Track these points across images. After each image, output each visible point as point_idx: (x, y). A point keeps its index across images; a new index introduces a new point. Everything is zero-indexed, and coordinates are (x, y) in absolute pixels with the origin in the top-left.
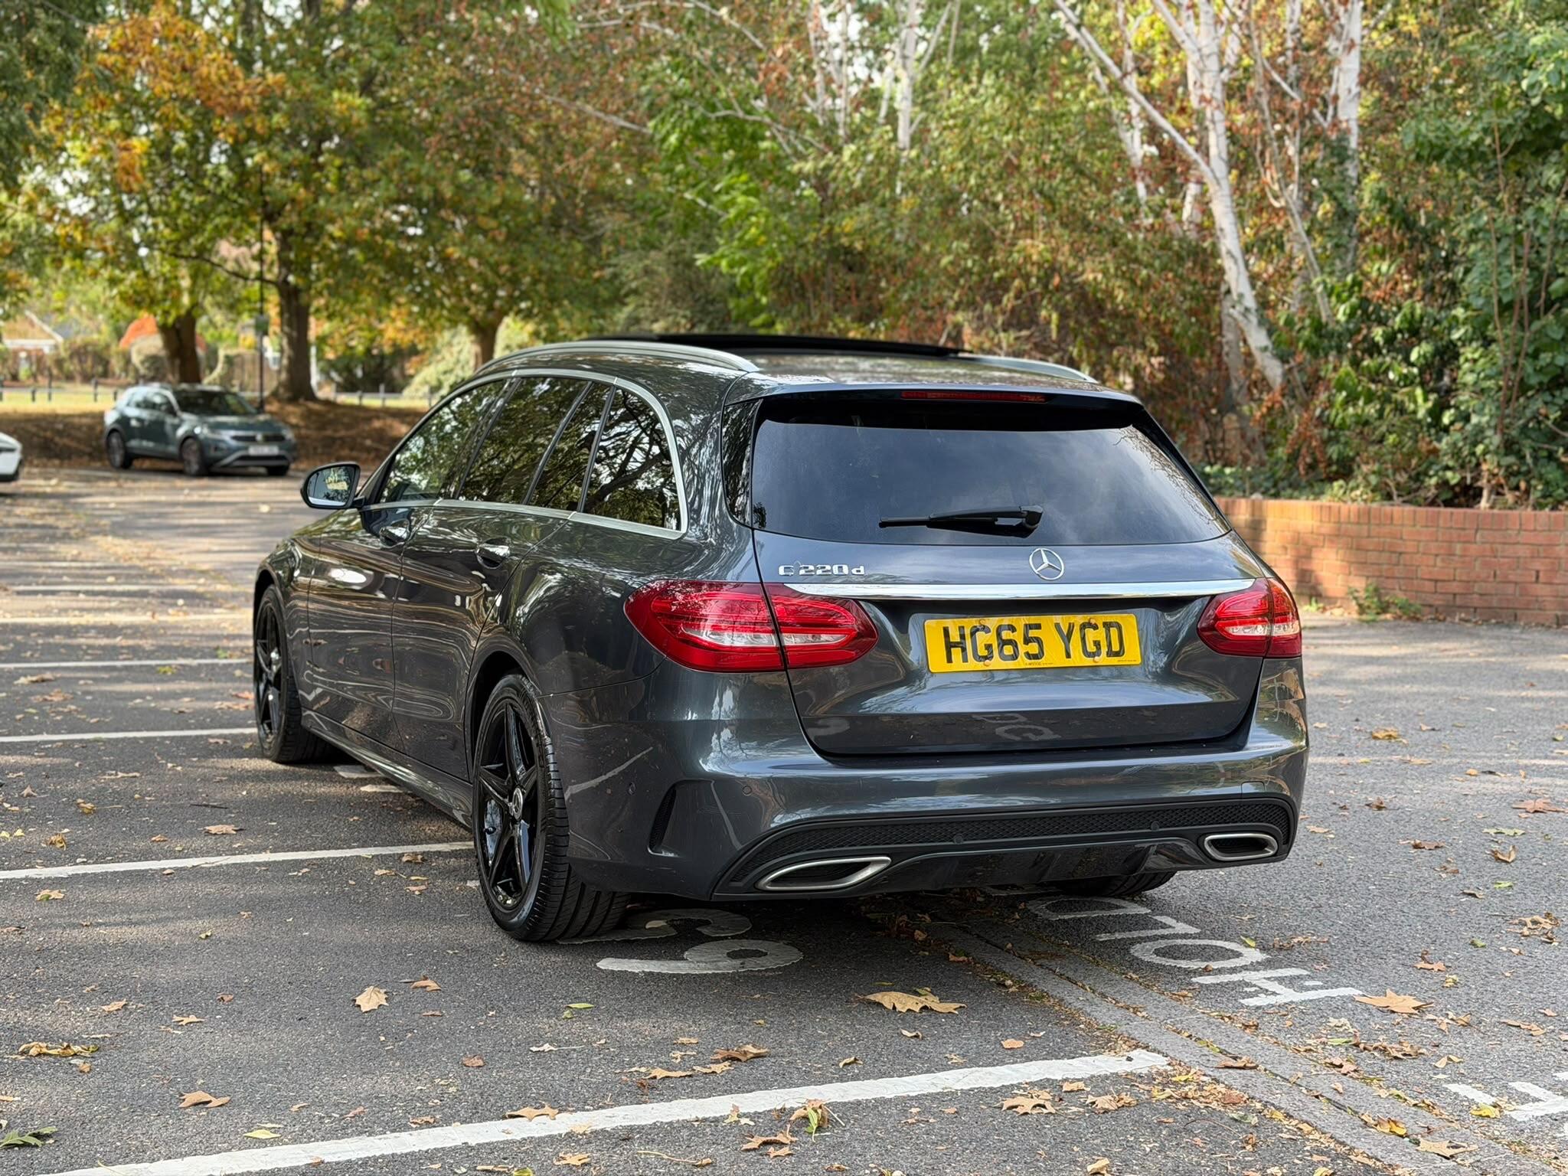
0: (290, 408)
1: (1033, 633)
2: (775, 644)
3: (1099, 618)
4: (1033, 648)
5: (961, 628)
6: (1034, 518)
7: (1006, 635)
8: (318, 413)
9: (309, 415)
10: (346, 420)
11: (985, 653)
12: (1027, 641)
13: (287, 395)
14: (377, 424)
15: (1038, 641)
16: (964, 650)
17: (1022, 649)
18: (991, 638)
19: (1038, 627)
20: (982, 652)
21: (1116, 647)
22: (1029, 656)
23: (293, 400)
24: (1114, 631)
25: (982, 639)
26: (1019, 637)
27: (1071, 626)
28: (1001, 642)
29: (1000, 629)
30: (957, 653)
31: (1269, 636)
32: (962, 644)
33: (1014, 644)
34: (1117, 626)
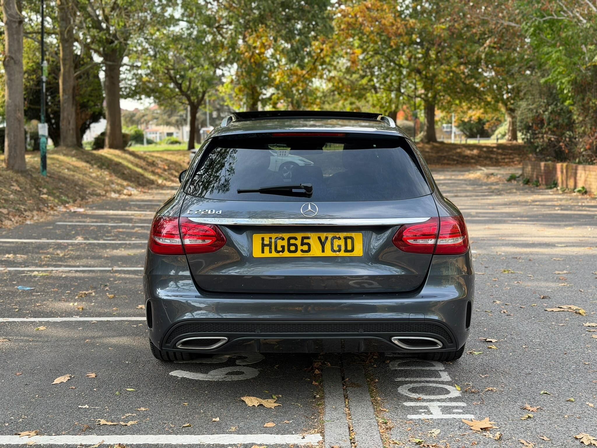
0: (427, 145)
1: (306, 241)
2: (180, 244)
3: (342, 235)
4: (305, 248)
5: (270, 238)
6: (309, 189)
7: (292, 241)
8: (437, 147)
9: (433, 148)
10: (447, 149)
11: (281, 249)
12: (303, 244)
13: (426, 141)
14: (459, 150)
15: (309, 245)
16: (270, 248)
17: (300, 248)
18: (285, 243)
19: (308, 238)
20: (279, 249)
21: (349, 248)
22: (302, 251)
23: (428, 143)
24: (349, 241)
25: (280, 243)
26: (299, 242)
27: (327, 238)
28: (289, 245)
29: (289, 239)
30: (267, 249)
31: (436, 245)
32: (270, 245)
33: (296, 245)
34: (352, 238)
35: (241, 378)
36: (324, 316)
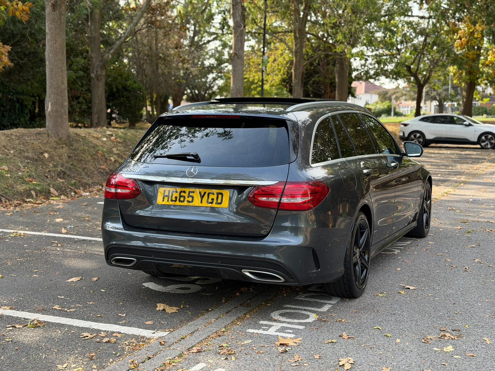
1: (191, 194)
2: (115, 192)
3: (215, 191)
4: (190, 199)
5: (169, 191)
7: (182, 194)
12: (189, 196)
15: (193, 197)
16: (168, 198)
17: (187, 199)
18: (178, 195)
19: (193, 192)
20: (174, 199)
21: (219, 201)
22: (188, 201)
24: (220, 196)
25: (175, 195)
26: (186, 195)
27: (205, 193)
28: (181, 196)
29: (181, 192)
30: (166, 199)
31: (280, 202)
32: (168, 196)
33: (184, 197)
34: (221, 194)
35: (187, 292)
36: (198, 250)
